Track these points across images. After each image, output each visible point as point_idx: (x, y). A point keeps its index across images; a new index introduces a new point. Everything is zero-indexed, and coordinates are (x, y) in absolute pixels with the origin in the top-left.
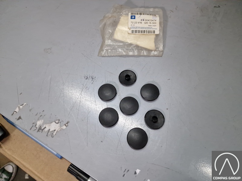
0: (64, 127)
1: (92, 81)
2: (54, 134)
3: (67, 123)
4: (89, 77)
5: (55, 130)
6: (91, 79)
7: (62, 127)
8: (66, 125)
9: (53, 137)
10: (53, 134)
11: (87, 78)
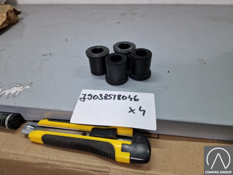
0: (28, 87)
1: (51, 56)
2: (17, 94)
3: (31, 83)
4: (46, 54)
5: (17, 92)
6: (49, 55)
7: (25, 88)
8: (30, 85)
9: (16, 97)
10: (15, 95)
11: (45, 55)
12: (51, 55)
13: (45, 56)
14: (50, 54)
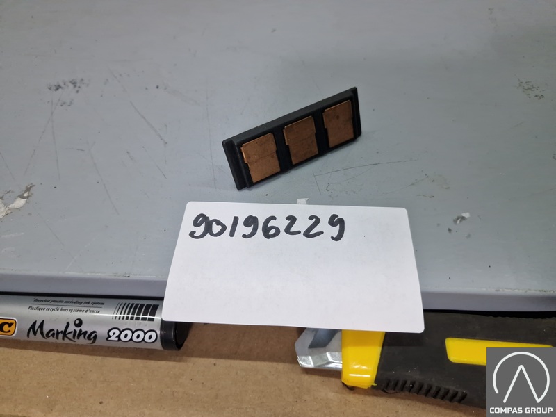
1: (77, 88)
4: (62, 85)
6: (71, 86)
11: (58, 87)
12: (78, 85)
13: (57, 89)
14: (74, 83)
